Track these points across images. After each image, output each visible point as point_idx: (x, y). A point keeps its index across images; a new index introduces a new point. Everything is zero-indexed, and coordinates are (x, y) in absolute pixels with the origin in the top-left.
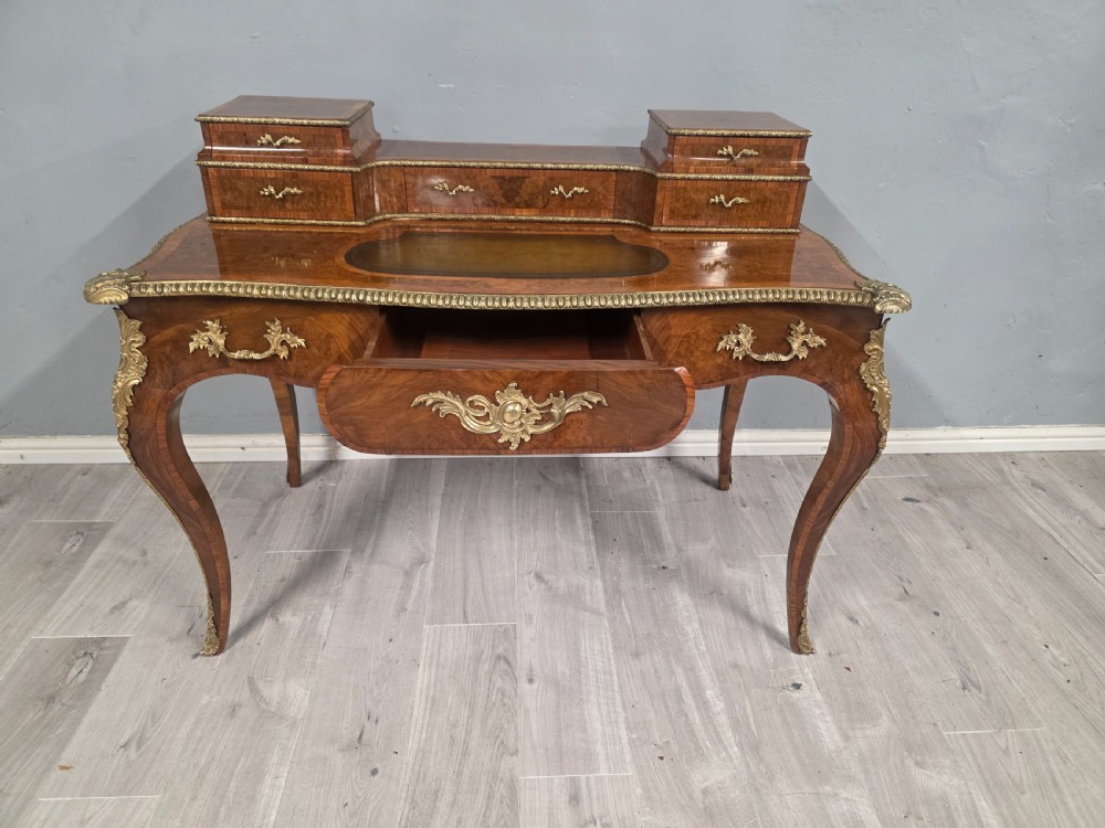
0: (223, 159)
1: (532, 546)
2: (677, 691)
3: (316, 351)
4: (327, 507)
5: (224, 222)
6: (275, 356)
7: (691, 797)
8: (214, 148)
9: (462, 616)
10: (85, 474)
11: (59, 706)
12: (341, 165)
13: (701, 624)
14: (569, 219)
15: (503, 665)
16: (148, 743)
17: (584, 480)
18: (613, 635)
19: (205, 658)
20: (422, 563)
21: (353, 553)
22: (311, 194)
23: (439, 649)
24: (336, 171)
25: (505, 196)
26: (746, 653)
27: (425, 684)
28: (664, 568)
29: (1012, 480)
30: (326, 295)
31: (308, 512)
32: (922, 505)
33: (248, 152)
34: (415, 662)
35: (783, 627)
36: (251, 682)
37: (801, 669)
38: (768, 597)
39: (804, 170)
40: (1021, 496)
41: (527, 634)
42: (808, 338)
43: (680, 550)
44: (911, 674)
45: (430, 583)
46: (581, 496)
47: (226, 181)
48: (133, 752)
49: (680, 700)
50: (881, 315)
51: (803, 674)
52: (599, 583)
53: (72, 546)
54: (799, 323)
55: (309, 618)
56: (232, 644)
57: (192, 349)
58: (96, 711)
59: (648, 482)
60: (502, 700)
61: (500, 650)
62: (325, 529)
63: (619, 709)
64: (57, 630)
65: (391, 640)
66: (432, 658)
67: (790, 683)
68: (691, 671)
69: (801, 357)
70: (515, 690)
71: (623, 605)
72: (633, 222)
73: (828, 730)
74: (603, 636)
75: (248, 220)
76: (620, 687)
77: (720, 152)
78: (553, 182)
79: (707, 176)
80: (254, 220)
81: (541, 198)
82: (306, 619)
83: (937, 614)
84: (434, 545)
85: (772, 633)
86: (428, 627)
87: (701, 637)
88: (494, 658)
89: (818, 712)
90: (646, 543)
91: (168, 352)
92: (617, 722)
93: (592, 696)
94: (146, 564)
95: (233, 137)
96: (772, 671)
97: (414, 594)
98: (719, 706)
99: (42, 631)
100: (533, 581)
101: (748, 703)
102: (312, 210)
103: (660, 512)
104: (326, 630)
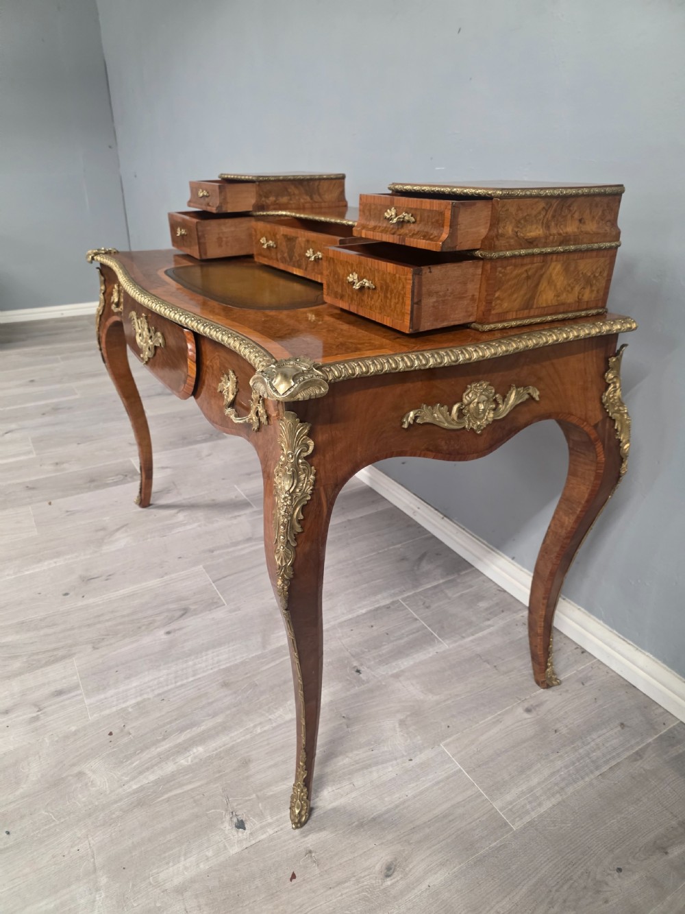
2: (193, 725)
7: (73, 765)
9: (219, 578)
11: (89, 485)
15: (178, 614)
16: (71, 516)
17: (442, 581)
23: (181, 580)
26: (270, 767)
28: (358, 671)
34: (165, 575)
36: (124, 526)
41: (219, 614)
42: (260, 408)
43: (396, 676)
46: (415, 587)
48: (64, 515)
49: (182, 730)
51: (262, 828)
55: (185, 522)
56: (151, 508)
59: (488, 622)
60: (144, 625)
61: (193, 607)
63: (156, 692)
65: (180, 558)
67: (242, 817)
68: (224, 728)
69: (253, 427)
70: (155, 628)
73: (186, 868)
74: (238, 657)
76: (182, 685)
82: (183, 521)
86: (201, 566)
88: (184, 607)
89: (210, 854)
90: (386, 649)
92: (141, 695)
93: (165, 671)
94: (201, 459)
96: (253, 796)
97: (231, 549)
98: (184, 761)
103: (445, 646)
104: (178, 531)
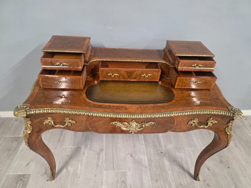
1: (129, 145)
3: (78, 124)
6: (67, 126)
9: (113, 168)
13: (172, 171)
15: (124, 184)
18: (151, 174)
19: (50, 181)
20: (102, 150)
21: (85, 147)
23: (108, 178)
25: (128, 76)
26: (183, 180)
28: (162, 152)
29: (245, 125)
30: (82, 113)
31: (73, 134)
34: (102, 183)
35: (192, 172)
37: (197, 185)
38: (188, 162)
40: (248, 130)
41: (129, 174)
42: (213, 121)
43: (166, 146)
44: (223, 187)
45: (104, 157)
51: (197, 187)
52: (146, 157)
53: (15, 144)
54: (211, 118)
55: (75, 168)
56: (56, 177)
57: (44, 124)
61: (123, 179)
62: (77, 139)
64: (13, 172)
65: (96, 176)
66: (106, 181)
68: (170, 186)
69: (210, 126)
71: (152, 164)
74: (148, 175)
77: (192, 65)
82: (74, 169)
83: (229, 167)
84: (104, 145)
85: (189, 174)
86: (105, 172)
87: (172, 175)
88: (121, 182)
90: (157, 144)
91: (38, 125)
96: (190, 186)
97: (101, 161)
100: (130, 157)
104: (79, 172)
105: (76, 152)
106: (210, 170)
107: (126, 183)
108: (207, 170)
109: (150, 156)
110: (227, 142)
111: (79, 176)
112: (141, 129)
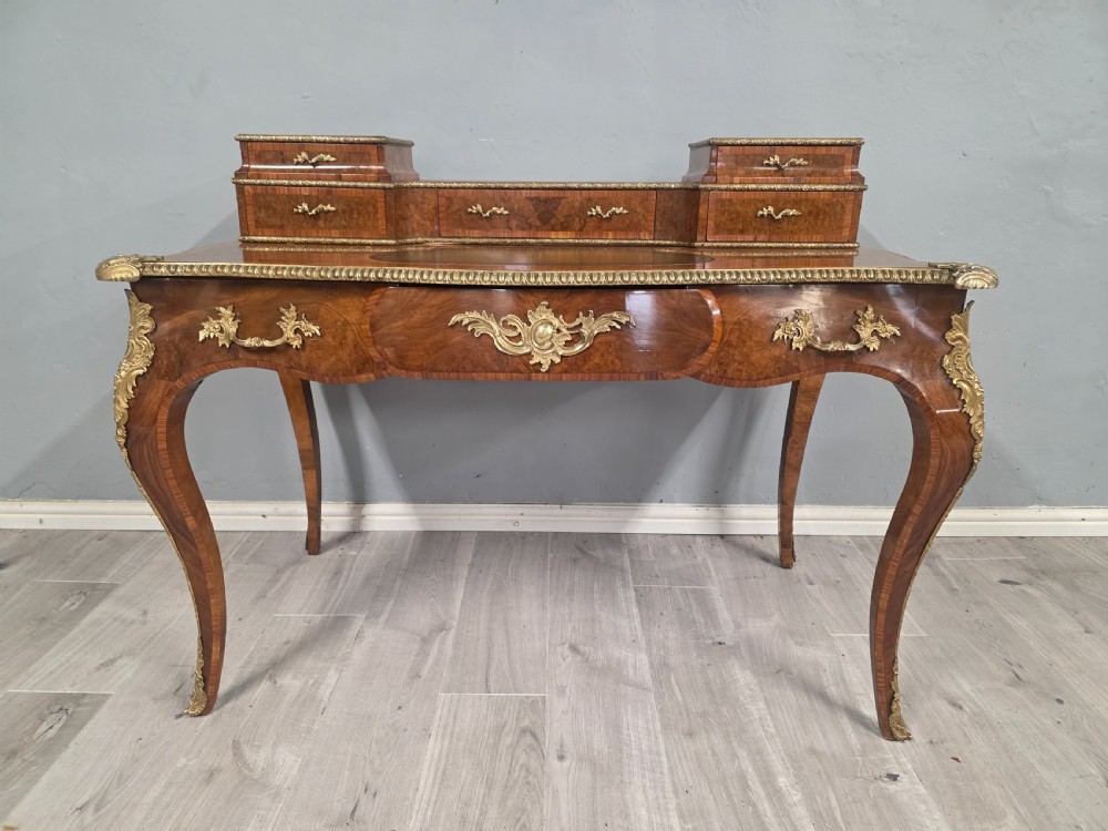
0: (259, 177)
1: (567, 617)
2: (742, 777)
3: (329, 339)
4: (345, 574)
5: (255, 242)
6: (287, 345)
8: (253, 166)
9: (484, 686)
10: (100, 539)
11: (19, 761)
12: (374, 181)
13: (767, 704)
14: (607, 242)
15: (529, 739)
16: (109, 806)
17: (626, 555)
18: (661, 711)
19: (189, 719)
20: (442, 630)
21: (366, 618)
22: (344, 212)
23: (455, 718)
24: (370, 188)
25: (539, 218)
26: (825, 737)
27: (436, 757)
28: (720, 643)
30: (344, 273)
31: (323, 579)
32: (1022, 587)
33: (283, 170)
34: (426, 733)
35: (871, 712)
36: (236, 746)
37: (895, 757)
38: (847, 678)
39: (858, 178)
41: (558, 706)
42: (879, 327)
43: (738, 626)
44: (1038, 767)
45: (449, 651)
46: (623, 570)
47: (261, 199)
48: (89, 816)
49: (745, 787)
50: (963, 292)
51: (898, 763)
52: (644, 657)
53: (70, 604)
54: (866, 309)
55: (311, 682)
56: (218, 709)
57: (201, 338)
58: (58, 770)
59: (699, 558)
60: (526, 777)
61: (526, 723)
62: (340, 594)
63: (670, 794)
64: (34, 686)
65: (400, 708)
66: (445, 728)
67: (884, 773)
68: (758, 755)
69: (871, 349)
70: (542, 768)
71: (673, 679)
72: (675, 242)
74: (650, 713)
75: (280, 239)
76: (671, 769)
77: (766, 162)
78: (591, 202)
79: (754, 186)
80: (285, 239)
81: (577, 220)
82: (306, 683)
83: (1060, 701)
84: (457, 613)
85: (857, 718)
86: (443, 695)
87: (769, 717)
88: (518, 731)
89: (923, 808)
90: (698, 617)
91: (177, 341)
92: (667, 809)
93: (636, 778)
94: (144, 623)
95: (270, 156)
96: (859, 758)
97: (431, 661)
98: (795, 796)
99: (21, 685)
100: (567, 652)
101: (832, 795)
102: (345, 227)
103: (714, 589)
104: (328, 694)
105: (328, 631)
106: (961, 708)
107: (539, 736)
108: (947, 709)
109: (662, 653)
110: (967, 432)
111: (322, 706)
112: (578, 348)
